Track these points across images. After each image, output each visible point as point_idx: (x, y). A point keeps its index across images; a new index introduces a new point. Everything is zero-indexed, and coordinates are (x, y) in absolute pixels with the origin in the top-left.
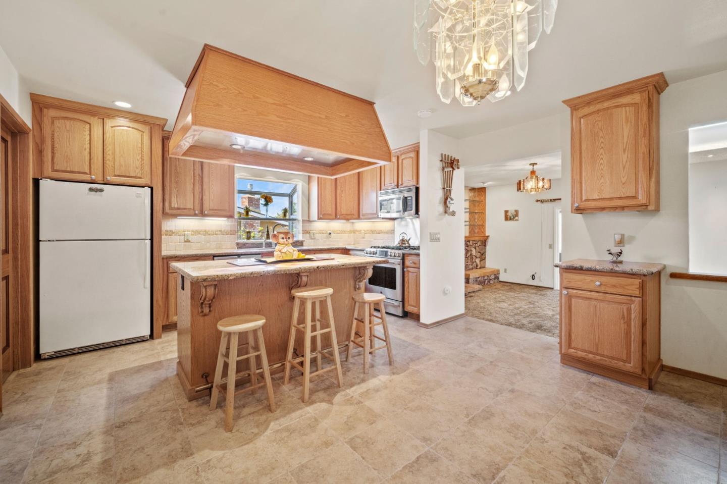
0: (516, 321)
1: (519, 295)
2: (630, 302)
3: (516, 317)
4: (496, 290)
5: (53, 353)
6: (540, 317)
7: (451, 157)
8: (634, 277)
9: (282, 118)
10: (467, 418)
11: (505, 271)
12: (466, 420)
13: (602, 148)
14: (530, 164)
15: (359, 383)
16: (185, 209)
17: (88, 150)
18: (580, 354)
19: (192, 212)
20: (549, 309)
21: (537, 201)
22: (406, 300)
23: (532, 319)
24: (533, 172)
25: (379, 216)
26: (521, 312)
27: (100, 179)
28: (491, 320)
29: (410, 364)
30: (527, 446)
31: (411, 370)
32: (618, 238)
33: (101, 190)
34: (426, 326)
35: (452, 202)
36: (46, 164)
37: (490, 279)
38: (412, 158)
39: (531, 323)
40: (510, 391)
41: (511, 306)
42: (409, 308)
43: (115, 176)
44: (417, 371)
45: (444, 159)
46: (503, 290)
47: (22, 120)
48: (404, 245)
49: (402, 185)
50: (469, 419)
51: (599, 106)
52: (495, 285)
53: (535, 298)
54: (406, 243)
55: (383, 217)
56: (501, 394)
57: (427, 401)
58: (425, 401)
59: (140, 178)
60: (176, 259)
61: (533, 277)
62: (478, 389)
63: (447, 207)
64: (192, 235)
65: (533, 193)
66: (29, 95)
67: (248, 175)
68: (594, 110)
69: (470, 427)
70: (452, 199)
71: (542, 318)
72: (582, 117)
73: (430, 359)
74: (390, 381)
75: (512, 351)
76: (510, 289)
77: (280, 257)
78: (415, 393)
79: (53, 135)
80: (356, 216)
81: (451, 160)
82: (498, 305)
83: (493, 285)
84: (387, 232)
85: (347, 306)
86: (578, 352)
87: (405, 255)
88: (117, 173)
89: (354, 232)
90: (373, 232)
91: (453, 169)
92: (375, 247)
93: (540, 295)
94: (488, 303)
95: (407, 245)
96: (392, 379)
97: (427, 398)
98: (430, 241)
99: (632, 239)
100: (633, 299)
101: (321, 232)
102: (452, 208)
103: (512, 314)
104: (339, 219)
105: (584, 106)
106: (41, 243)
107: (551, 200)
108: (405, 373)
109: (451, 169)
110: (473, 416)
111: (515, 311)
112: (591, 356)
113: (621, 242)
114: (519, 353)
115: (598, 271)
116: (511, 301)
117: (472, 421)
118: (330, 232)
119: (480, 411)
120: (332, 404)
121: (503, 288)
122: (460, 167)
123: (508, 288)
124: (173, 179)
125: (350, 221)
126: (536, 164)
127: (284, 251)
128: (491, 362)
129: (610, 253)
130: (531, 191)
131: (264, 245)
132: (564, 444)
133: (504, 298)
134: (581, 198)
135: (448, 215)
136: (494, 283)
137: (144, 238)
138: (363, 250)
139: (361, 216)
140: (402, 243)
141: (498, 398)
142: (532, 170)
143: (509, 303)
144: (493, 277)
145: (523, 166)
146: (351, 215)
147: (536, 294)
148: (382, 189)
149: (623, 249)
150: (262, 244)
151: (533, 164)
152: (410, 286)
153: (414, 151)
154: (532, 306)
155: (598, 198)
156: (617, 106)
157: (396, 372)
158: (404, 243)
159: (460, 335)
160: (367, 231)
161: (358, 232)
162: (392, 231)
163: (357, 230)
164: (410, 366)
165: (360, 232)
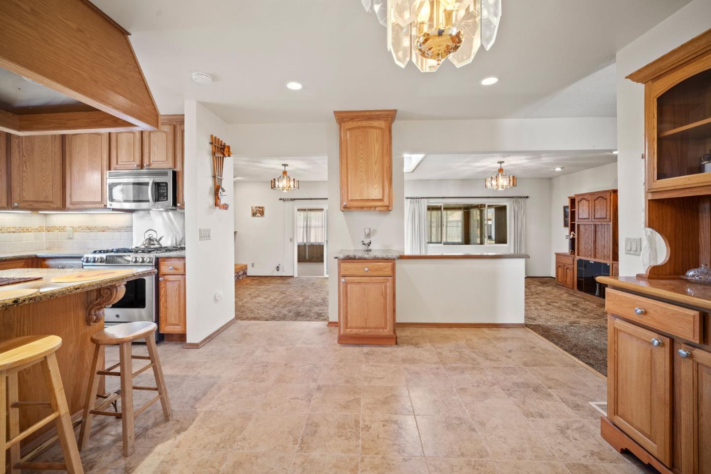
0: (278, 313)
1: (269, 287)
2: (385, 281)
3: (276, 309)
4: (247, 286)
6: (295, 304)
7: (222, 141)
8: (388, 261)
10: (297, 444)
11: (253, 265)
12: (297, 447)
13: (362, 158)
14: (283, 165)
18: (355, 331)
20: (298, 295)
21: (281, 199)
22: (162, 319)
23: (289, 308)
24: (285, 173)
25: (108, 206)
26: (278, 303)
28: (255, 319)
29: (196, 406)
30: (360, 442)
31: (202, 414)
32: (367, 231)
34: (196, 346)
35: (223, 193)
37: (239, 276)
38: (166, 132)
39: (290, 312)
40: (317, 389)
41: (267, 300)
42: (168, 329)
44: (210, 411)
45: (214, 143)
46: (253, 285)
48: (152, 247)
49: (149, 165)
50: (298, 445)
51: (359, 124)
52: (245, 281)
53: (284, 287)
54: (155, 243)
55: (113, 207)
56: (312, 396)
57: (243, 449)
58: (241, 451)
61: (278, 268)
62: (290, 402)
63: (219, 199)
65: (285, 191)
68: (356, 126)
69: (306, 454)
70: (224, 191)
71: (297, 305)
72: (348, 130)
73: (220, 389)
74: (177, 447)
75: (297, 346)
76: (259, 282)
78: (222, 445)
80: (59, 204)
81: (221, 145)
82: (255, 300)
83: (242, 281)
84: (119, 229)
85: (71, 356)
86: (353, 330)
87: (160, 260)
89: (49, 230)
91: (224, 156)
92: (100, 252)
93: (286, 284)
94: (245, 300)
95: (157, 246)
96: (180, 442)
97: (240, 444)
98: (200, 240)
99: (375, 231)
100: (388, 278)
102: (223, 201)
103: (271, 307)
105: (349, 120)
107: (291, 199)
108: (195, 422)
109: (222, 156)
110: (301, 438)
111: (273, 303)
112: (362, 331)
113: (368, 235)
114: (304, 346)
115: (366, 259)
116: (265, 294)
117: (303, 445)
119: (304, 428)
121: (253, 283)
122: (231, 155)
123: (257, 281)
125: (40, 212)
126: (287, 165)
128: (286, 365)
129: (364, 244)
130: (283, 190)
132: (381, 421)
133: (257, 292)
134: (348, 199)
135: (220, 208)
136: (243, 278)
138: (80, 258)
139: (68, 205)
140: (149, 244)
141: (313, 402)
142: (284, 170)
143: (265, 296)
144: (242, 273)
145: (276, 165)
146: (47, 202)
147: (283, 283)
148: (112, 168)
149: (371, 239)
151: (285, 165)
152: (169, 300)
153: (170, 125)
154: (284, 295)
155: (359, 199)
156: (371, 127)
157: (181, 428)
158: (152, 243)
159: (240, 345)
160: (79, 227)
161: (57, 229)
162: (128, 227)
163: (55, 227)
164: (198, 410)
165: (62, 229)
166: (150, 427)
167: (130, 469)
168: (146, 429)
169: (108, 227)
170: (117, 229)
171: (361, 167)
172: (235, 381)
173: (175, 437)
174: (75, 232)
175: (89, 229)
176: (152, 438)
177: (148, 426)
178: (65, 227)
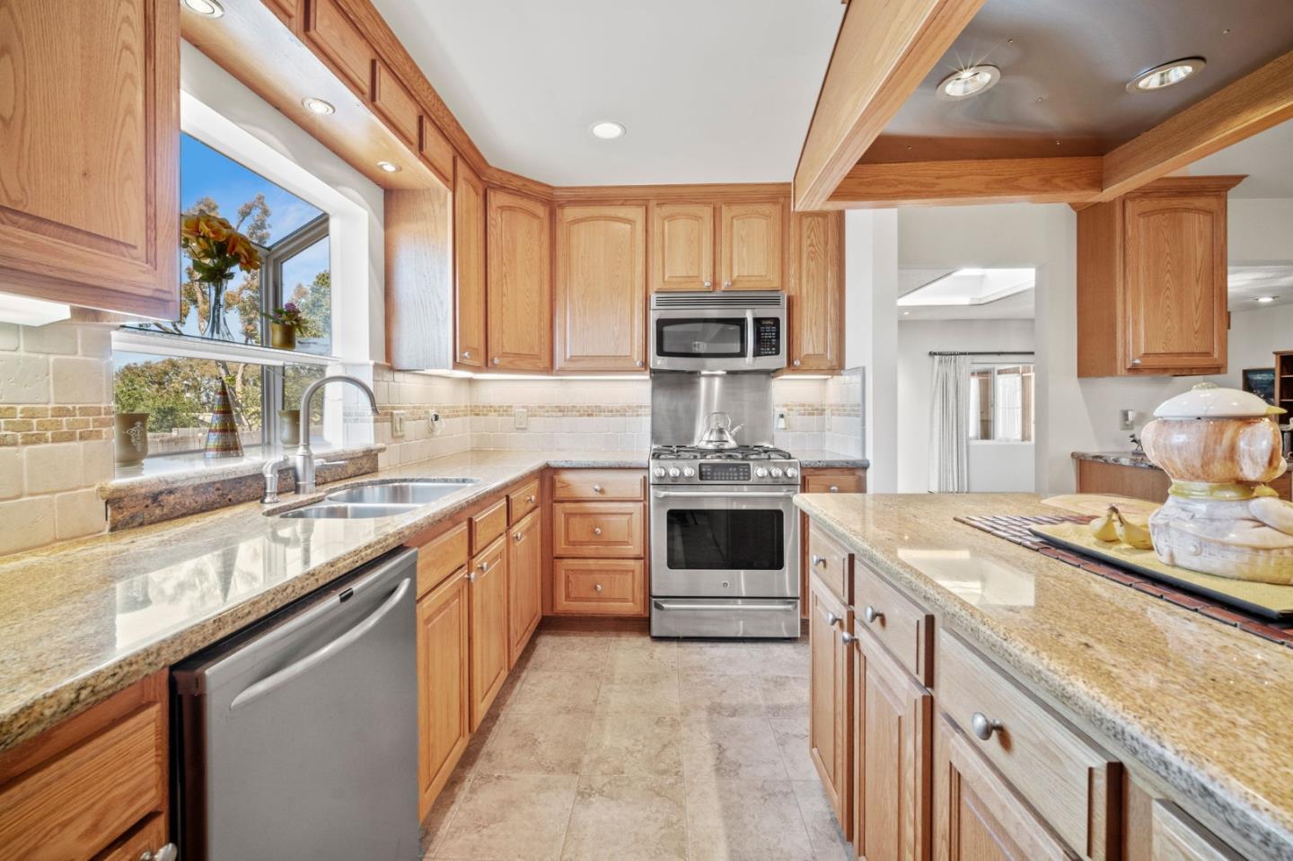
13: (1169, 271)
25: (651, 365)
32: (1131, 416)
38: (767, 217)
49: (731, 284)
80: (545, 362)
101: (416, 414)
118: (434, 412)
129: (1134, 441)
139: (561, 362)
148: (652, 289)
153: (773, 203)
155: (1163, 351)
156: (1187, 210)
160: (540, 407)
161: (495, 411)
163: (491, 407)
165: (504, 411)
169: (599, 407)
170: (617, 411)
171: (1168, 289)
174: (531, 416)
175: (560, 411)
178: (511, 407)
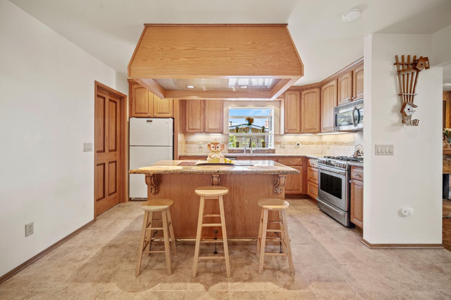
5: (134, 198)
9: (190, 58)
15: (245, 281)
16: (196, 129)
17: (147, 102)
19: (199, 131)
22: (352, 212)
25: (335, 129)
27: (152, 116)
29: (312, 283)
33: (151, 121)
34: (369, 245)
36: (133, 110)
42: (354, 221)
43: (158, 113)
44: (314, 295)
45: (400, 62)
47: (118, 91)
48: (358, 157)
59: (168, 113)
60: (187, 158)
63: (406, 115)
64: (203, 144)
66: (127, 80)
67: (236, 106)
70: (412, 106)
73: (341, 287)
74: (274, 293)
77: (210, 161)
79: (135, 97)
84: (348, 144)
87: (352, 167)
88: (158, 112)
89: (322, 143)
90: (336, 143)
91: (418, 70)
92: (329, 157)
96: (278, 292)
98: (376, 154)
101: (291, 143)
104: (303, 133)
106: (130, 147)
108: (298, 291)
118: (298, 143)
120: (207, 289)
124: (190, 112)
125: (317, 134)
127: (212, 156)
131: (245, 151)
135: (407, 124)
137: (168, 145)
139: (322, 130)
140: (357, 154)
146: (314, 129)
148: (339, 104)
150: (243, 151)
157: (289, 286)
158: (359, 154)
159: (412, 271)
161: (324, 143)
162: (352, 142)
164: (310, 286)
166: (282, 270)
167: (252, 280)
168: (279, 269)
169: (343, 142)
172: (360, 294)
173: (280, 287)
176: (275, 276)
177: (282, 269)
178: (327, 142)
